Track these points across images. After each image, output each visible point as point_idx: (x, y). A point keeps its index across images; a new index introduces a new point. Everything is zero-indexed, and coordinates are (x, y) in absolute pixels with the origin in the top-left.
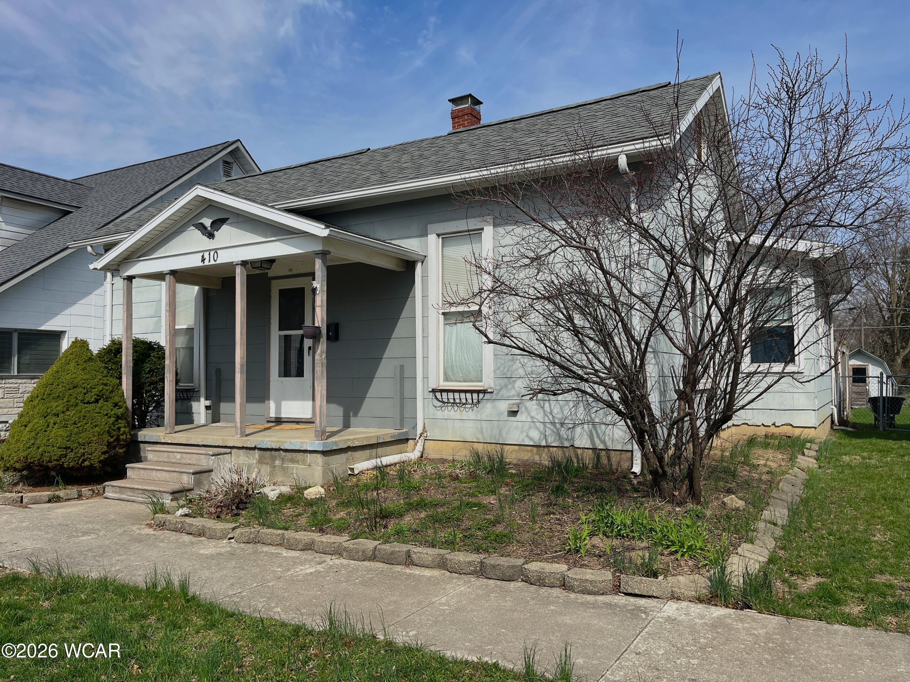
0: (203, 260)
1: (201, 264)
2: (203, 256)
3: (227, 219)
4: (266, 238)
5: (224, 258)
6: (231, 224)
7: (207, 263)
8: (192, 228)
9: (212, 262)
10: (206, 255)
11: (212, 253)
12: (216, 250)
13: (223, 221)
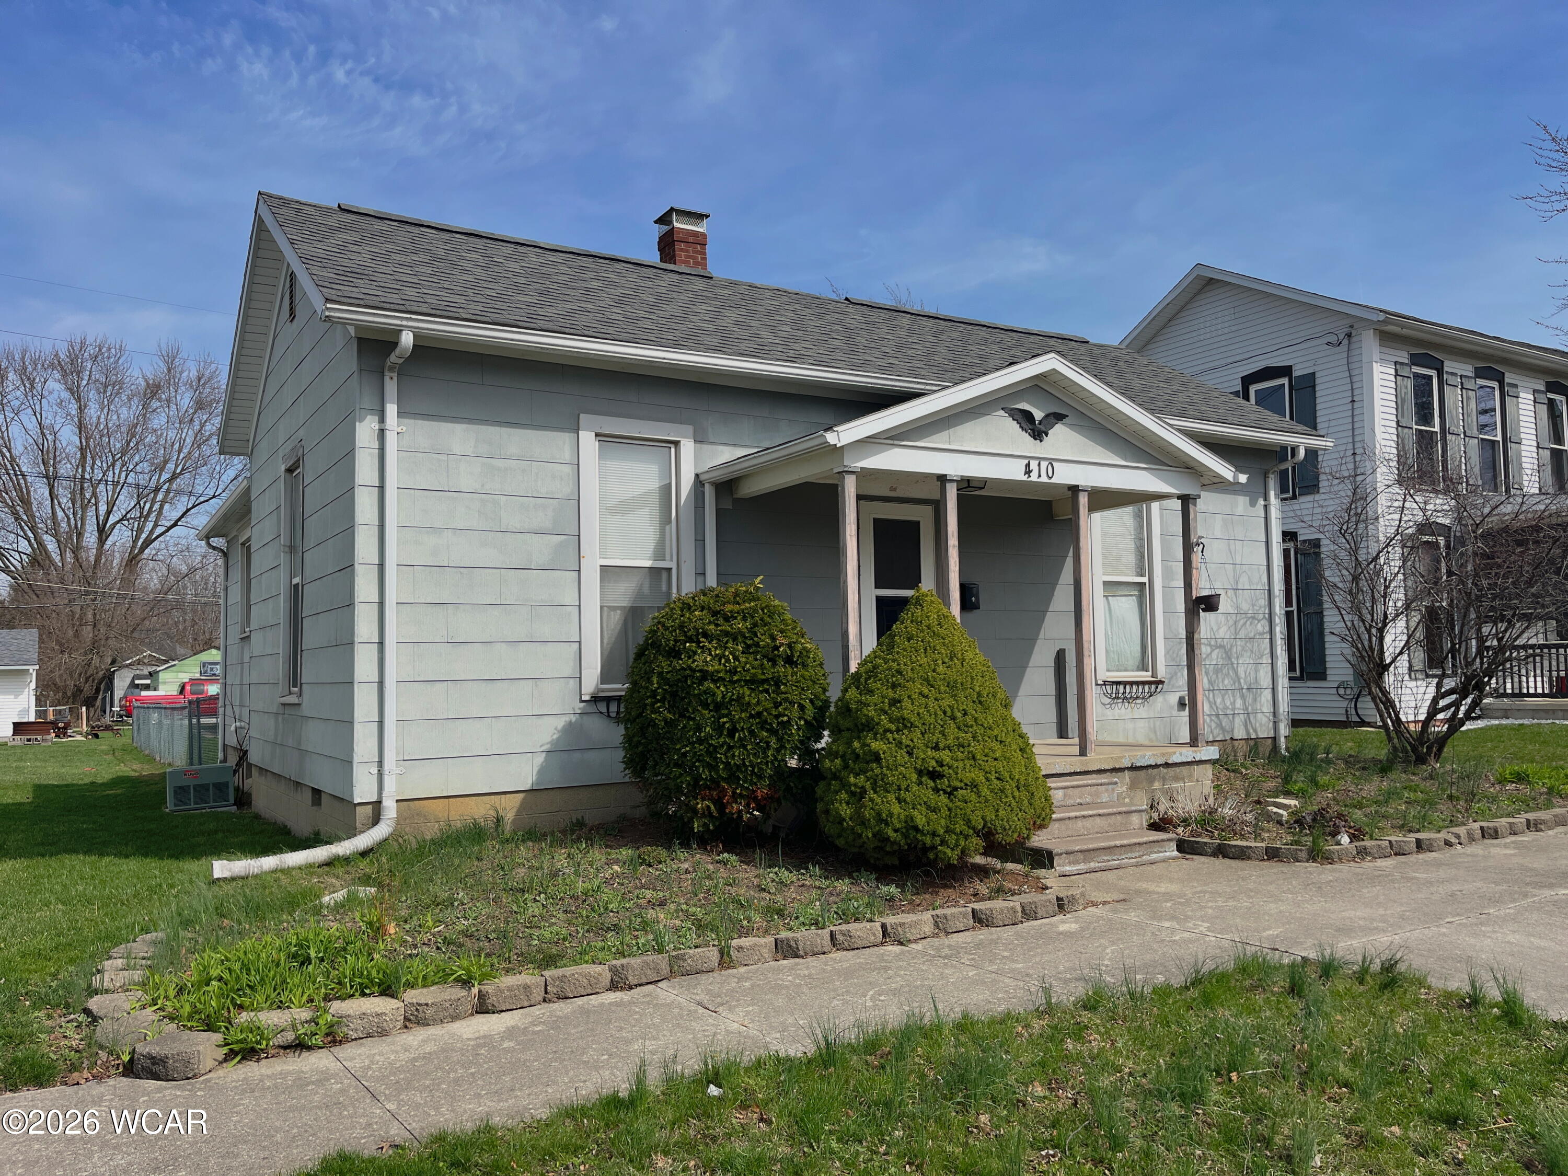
0: (1028, 472)
1: (1025, 478)
2: (1028, 465)
3: (1065, 416)
4: (1126, 461)
5: (1065, 475)
6: (1070, 426)
7: (1034, 477)
8: (1002, 413)
9: (1044, 479)
10: (1034, 465)
11: (1044, 464)
12: (1051, 461)
13: (1059, 417)
